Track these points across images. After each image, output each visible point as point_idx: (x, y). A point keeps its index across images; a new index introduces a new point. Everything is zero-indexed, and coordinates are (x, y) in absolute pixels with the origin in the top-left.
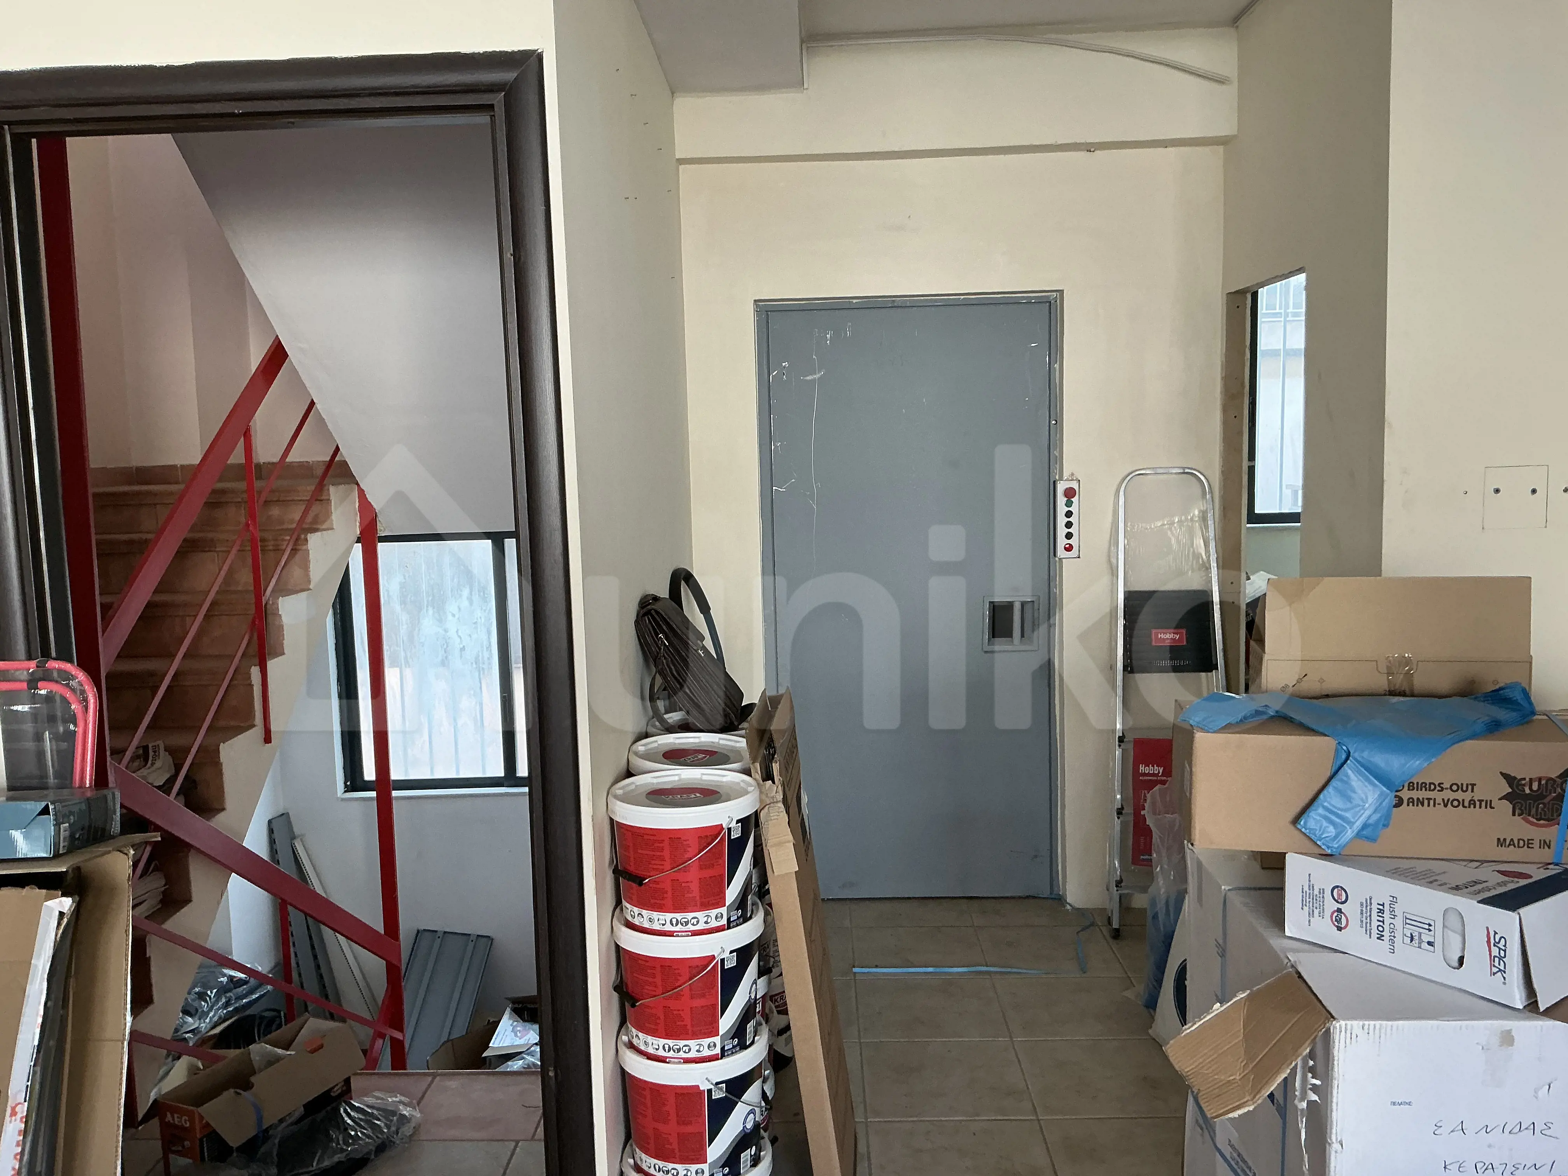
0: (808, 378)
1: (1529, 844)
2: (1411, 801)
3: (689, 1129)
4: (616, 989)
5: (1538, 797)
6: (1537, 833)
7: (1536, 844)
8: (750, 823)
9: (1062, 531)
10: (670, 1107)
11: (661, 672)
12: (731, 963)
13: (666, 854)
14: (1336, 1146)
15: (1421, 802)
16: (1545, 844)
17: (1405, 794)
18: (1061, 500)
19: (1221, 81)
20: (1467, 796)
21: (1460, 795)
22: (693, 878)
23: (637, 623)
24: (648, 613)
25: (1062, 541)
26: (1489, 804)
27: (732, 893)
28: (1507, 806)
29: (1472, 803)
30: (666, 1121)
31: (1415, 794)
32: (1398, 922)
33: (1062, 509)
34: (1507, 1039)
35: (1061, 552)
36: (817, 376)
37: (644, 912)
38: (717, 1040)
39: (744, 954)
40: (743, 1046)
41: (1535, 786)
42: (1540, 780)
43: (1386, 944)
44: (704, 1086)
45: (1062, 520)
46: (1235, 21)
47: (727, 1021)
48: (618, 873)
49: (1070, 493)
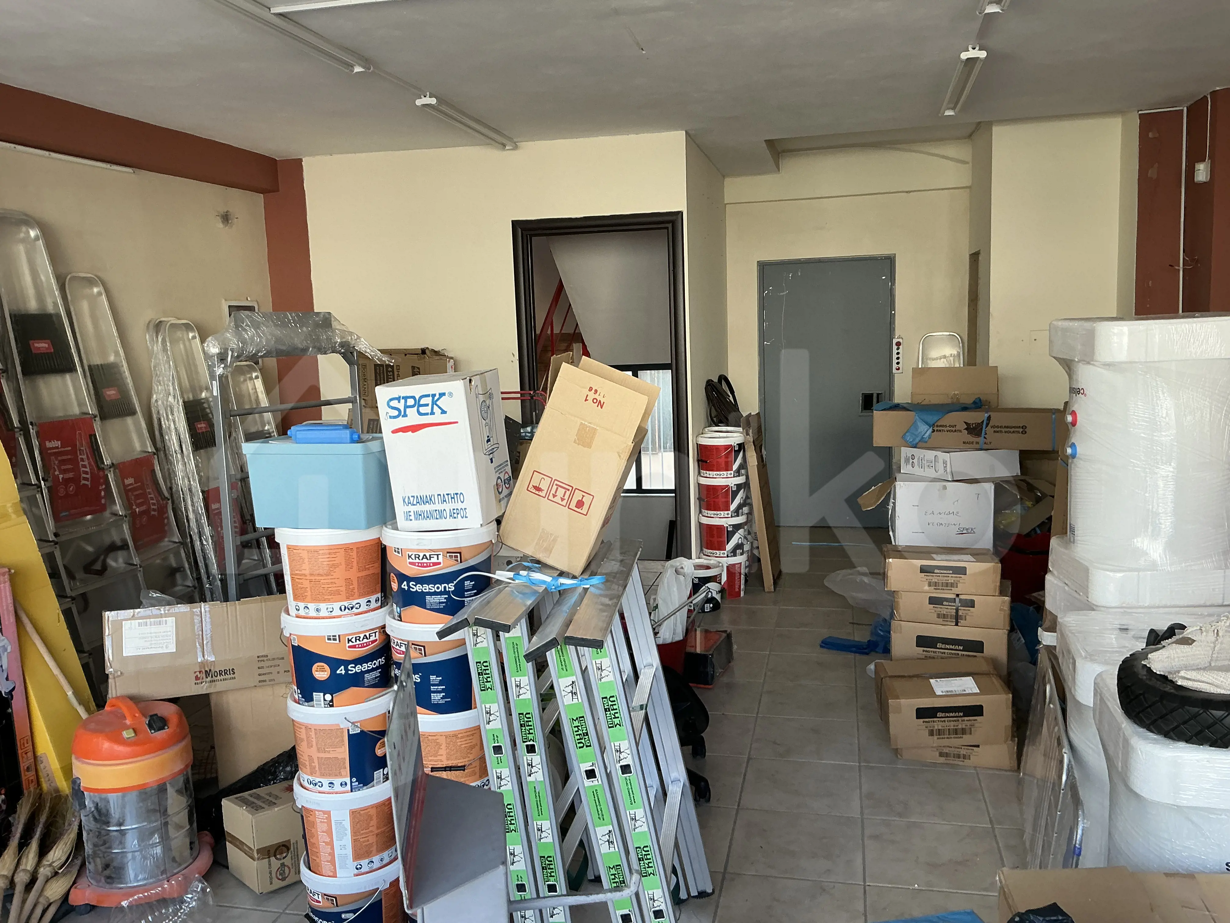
0: (781, 294)
1: (972, 443)
2: (937, 430)
3: (721, 539)
4: (698, 499)
5: (974, 428)
6: (975, 439)
7: (975, 443)
8: (741, 446)
9: (895, 361)
10: (715, 532)
11: (714, 405)
12: (734, 489)
13: (715, 453)
14: (897, 518)
15: (940, 431)
16: (977, 443)
17: (935, 429)
18: (895, 347)
19: (964, 162)
20: (954, 429)
21: (951, 428)
22: (722, 461)
23: (705, 388)
24: (709, 385)
25: (895, 366)
26: (961, 431)
27: (735, 467)
28: (966, 432)
29: (955, 431)
30: (713, 537)
31: (939, 428)
32: (925, 462)
33: (895, 351)
34: (945, 488)
35: (894, 371)
36: (785, 293)
37: (707, 472)
38: (730, 512)
39: (739, 487)
40: (738, 516)
41: (974, 425)
42: (975, 423)
43: (923, 469)
44: (726, 525)
45: (895, 356)
46: (970, 136)
47: (733, 507)
48: (698, 461)
49: (898, 344)
